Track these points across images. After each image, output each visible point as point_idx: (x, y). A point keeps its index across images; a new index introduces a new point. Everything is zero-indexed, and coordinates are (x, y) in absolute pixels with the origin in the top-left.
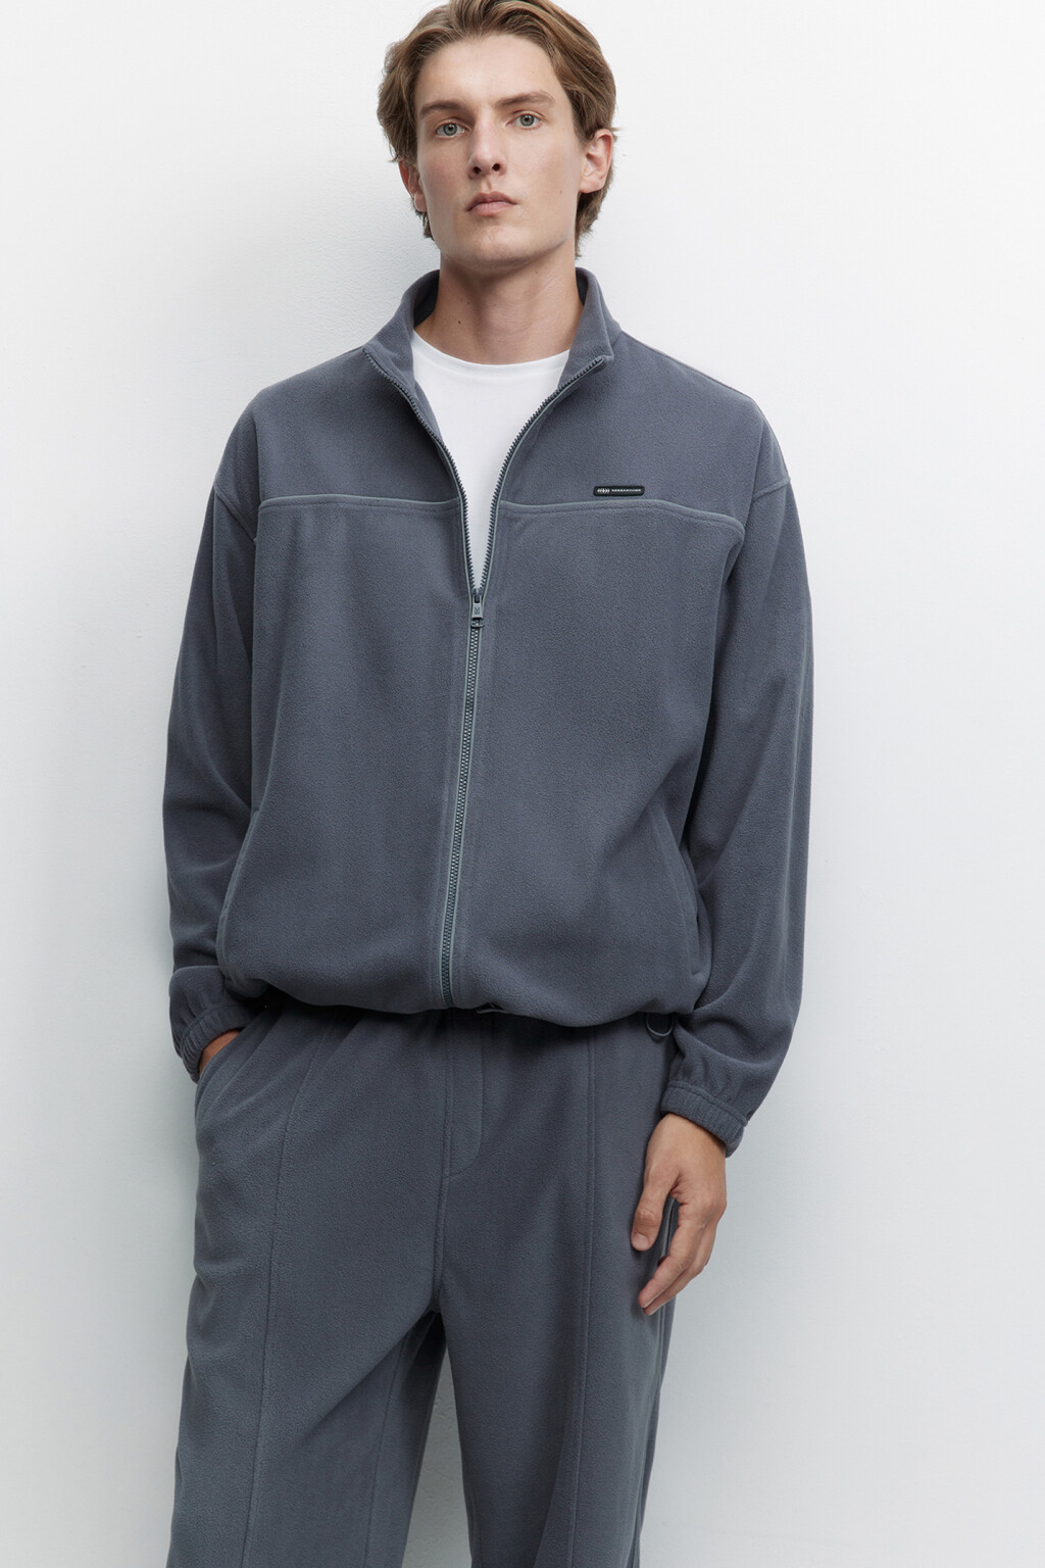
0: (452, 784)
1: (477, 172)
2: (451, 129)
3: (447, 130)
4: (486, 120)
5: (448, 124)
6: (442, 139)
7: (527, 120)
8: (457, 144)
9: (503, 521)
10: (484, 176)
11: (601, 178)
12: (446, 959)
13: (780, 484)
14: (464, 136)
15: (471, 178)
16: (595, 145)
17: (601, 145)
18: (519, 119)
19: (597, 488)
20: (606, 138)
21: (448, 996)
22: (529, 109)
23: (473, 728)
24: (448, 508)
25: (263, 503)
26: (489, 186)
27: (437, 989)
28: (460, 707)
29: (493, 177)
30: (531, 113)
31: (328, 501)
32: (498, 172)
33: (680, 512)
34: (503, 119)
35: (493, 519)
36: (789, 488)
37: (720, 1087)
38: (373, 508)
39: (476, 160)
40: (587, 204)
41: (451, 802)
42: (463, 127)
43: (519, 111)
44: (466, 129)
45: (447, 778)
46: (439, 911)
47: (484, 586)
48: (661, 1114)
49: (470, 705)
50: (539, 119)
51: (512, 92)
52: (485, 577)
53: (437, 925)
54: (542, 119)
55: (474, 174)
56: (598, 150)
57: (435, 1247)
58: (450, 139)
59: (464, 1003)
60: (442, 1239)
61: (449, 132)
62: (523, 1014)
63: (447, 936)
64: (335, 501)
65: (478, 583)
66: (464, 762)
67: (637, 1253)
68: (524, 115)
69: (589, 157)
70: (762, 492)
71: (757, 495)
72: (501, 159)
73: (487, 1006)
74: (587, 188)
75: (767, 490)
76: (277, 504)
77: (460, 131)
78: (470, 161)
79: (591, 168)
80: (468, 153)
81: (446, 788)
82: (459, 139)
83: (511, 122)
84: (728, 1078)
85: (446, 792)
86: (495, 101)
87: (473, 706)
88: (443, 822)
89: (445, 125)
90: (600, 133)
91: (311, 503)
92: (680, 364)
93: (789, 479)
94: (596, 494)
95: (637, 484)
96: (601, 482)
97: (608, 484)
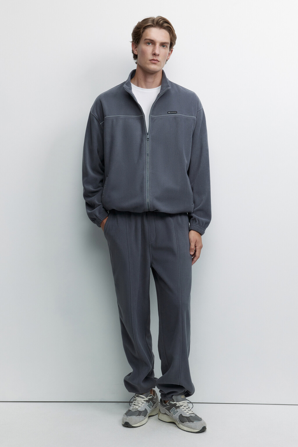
0: (146, 170)
5: (149, 43)
6: (147, 45)
8: (151, 47)
9: (151, 119)
10: (156, 56)
12: (148, 203)
13: (201, 108)
15: (153, 55)
18: (162, 46)
19: (168, 112)
21: (149, 209)
24: (141, 117)
25: (105, 117)
27: (147, 208)
28: (146, 155)
31: (118, 117)
33: (184, 117)
34: (160, 46)
35: (150, 119)
36: (203, 108)
37: (201, 225)
41: (146, 173)
45: (145, 169)
46: (146, 194)
47: (149, 132)
48: (190, 230)
52: (149, 130)
53: (146, 196)
54: (166, 47)
58: (149, 46)
59: (152, 210)
62: (162, 212)
63: (148, 198)
64: (120, 117)
65: (148, 132)
66: (148, 166)
67: (191, 255)
73: (155, 211)
75: (199, 110)
76: (108, 118)
77: (151, 44)
78: (154, 52)
80: (153, 50)
81: (145, 170)
84: (203, 223)
85: (145, 172)
86: (160, 42)
87: (148, 155)
88: (145, 177)
91: (115, 117)
94: (168, 113)
95: (176, 111)
96: (169, 111)
97: (170, 111)
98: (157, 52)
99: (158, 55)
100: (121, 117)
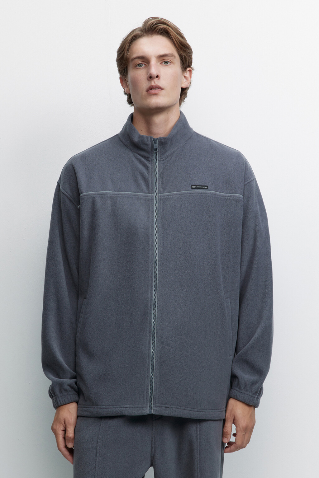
1: (151, 78)
2: (140, 65)
3: (139, 65)
4: (153, 62)
5: (140, 64)
6: (138, 68)
7: (166, 63)
8: (143, 70)
10: (153, 79)
11: (188, 83)
13: (252, 179)
14: (145, 67)
15: (148, 80)
16: (186, 73)
17: (188, 73)
18: (163, 63)
19: (192, 186)
20: (190, 71)
22: (167, 59)
23: (158, 271)
25: (81, 195)
26: (155, 82)
28: (153, 264)
29: (156, 80)
30: (167, 60)
31: (104, 194)
32: (157, 78)
33: (220, 195)
34: (159, 62)
36: (255, 179)
38: (119, 196)
39: (150, 74)
40: (184, 91)
41: (151, 296)
42: (145, 64)
43: (163, 59)
44: (146, 65)
45: (150, 288)
49: (156, 263)
50: (170, 62)
51: (162, 53)
54: (171, 62)
55: (150, 79)
56: (187, 74)
57: (152, 445)
58: (141, 68)
60: (154, 442)
61: (140, 66)
64: (107, 194)
68: (165, 61)
69: (185, 77)
70: (247, 183)
71: (245, 183)
72: (158, 74)
74: (184, 86)
75: (248, 182)
76: (86, 195)
77: (143, 66)
78: (148, 75)
79: (185, 80)
80: (148, 72)
82: (144, 68)
83: (161, 63)
86: (157, 56)
87: (157, 263)
88: (149, 304)
89: (139, 64)
90: (188, 69)
91: (98, 195)
92: (214, 141)
93: (255, 176)
94: (192, 188)
95: (206, 185)
96: (194, 185)
97: (196, 185)
98: (154, 71)
99: (157, 77)
100: (109, 195)
